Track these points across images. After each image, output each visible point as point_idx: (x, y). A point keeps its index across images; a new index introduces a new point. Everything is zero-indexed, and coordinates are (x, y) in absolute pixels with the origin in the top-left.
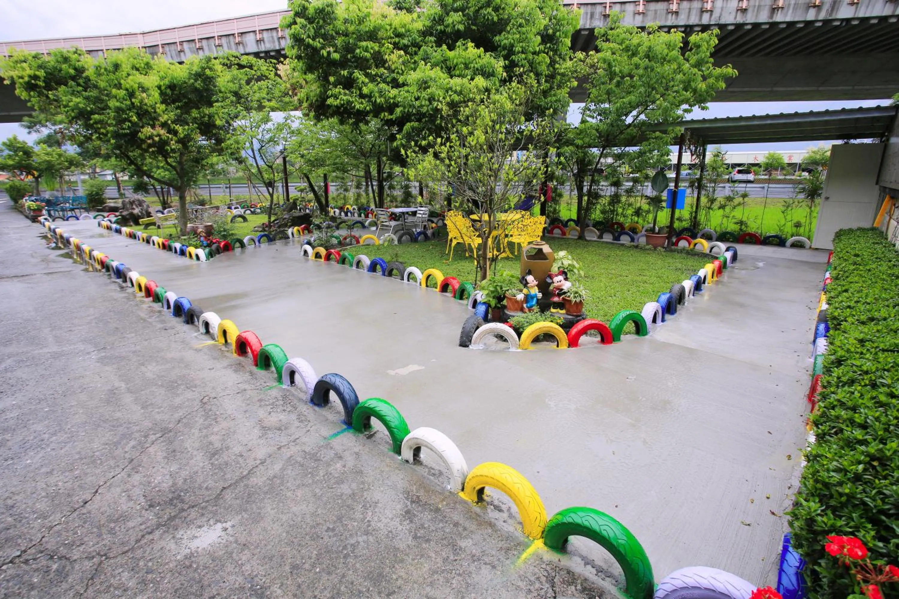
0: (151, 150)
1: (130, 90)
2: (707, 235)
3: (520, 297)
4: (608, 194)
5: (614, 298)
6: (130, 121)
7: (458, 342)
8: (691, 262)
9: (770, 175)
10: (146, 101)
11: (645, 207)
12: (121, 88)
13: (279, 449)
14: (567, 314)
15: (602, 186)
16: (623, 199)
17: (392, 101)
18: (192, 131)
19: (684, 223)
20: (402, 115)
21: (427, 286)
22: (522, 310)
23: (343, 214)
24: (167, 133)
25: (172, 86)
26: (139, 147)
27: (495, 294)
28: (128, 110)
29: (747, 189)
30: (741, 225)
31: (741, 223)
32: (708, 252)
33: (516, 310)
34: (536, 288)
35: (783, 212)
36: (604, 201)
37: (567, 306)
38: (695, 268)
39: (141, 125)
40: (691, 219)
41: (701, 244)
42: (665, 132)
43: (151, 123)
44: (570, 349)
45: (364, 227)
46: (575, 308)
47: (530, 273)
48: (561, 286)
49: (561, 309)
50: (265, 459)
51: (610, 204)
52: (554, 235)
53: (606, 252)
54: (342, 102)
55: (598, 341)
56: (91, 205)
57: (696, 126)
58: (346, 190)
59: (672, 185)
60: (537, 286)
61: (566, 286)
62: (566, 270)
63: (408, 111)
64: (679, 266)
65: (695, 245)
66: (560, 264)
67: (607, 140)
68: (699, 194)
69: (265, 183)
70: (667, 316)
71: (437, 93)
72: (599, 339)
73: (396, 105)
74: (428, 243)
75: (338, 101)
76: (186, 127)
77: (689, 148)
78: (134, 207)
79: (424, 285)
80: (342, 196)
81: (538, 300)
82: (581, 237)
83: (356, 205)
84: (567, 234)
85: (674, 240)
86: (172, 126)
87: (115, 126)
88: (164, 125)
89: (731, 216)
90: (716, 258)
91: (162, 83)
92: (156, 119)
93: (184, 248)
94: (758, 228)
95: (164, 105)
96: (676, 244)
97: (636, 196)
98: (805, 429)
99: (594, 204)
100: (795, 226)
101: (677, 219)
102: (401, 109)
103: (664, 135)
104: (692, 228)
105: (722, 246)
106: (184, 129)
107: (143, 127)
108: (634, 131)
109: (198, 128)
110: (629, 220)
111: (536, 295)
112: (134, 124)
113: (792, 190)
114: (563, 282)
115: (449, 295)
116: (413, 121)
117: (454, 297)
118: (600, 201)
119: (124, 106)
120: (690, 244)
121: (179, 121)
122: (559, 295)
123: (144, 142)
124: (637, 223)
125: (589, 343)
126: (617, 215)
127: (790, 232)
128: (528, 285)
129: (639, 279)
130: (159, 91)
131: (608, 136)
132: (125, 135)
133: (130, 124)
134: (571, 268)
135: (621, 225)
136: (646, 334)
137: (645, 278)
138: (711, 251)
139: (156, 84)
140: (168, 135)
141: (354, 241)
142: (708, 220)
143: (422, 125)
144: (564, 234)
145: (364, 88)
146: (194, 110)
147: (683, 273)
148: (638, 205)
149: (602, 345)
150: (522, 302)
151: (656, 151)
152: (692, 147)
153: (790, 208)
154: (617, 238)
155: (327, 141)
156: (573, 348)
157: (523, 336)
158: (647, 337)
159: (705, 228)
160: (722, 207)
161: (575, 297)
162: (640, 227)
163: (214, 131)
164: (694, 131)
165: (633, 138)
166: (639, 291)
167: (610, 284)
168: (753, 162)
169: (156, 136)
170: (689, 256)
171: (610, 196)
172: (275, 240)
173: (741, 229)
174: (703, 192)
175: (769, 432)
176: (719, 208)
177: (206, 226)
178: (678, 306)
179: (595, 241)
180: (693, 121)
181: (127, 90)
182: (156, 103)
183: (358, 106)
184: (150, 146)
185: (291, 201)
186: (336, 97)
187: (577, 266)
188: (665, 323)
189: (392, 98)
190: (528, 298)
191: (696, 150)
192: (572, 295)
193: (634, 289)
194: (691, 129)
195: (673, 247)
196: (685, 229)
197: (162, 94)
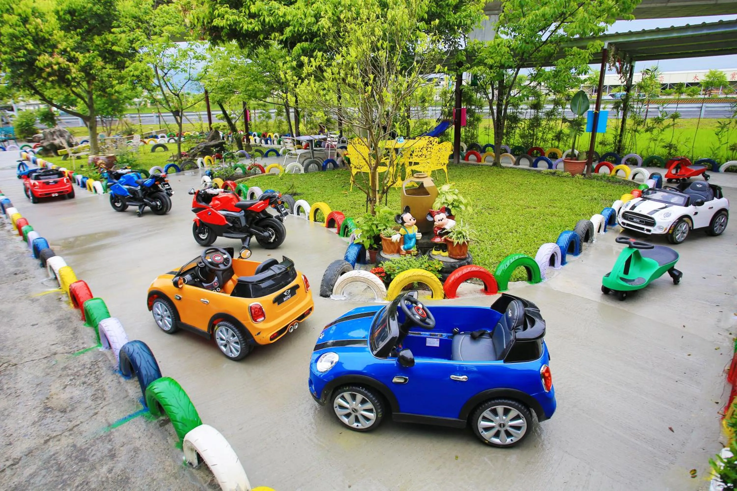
0: (50, 79)
1: (24, 15)
2: (633, 160)
3: (396, 238)
4: (528, 117)
5: (515, 234)
6: (26, 49)
7: (319, 292)
8: (610, 190)
9: (710, 94)
10: (42, 26)
11: (566, 131)
12: (14, 13)
13: (46, 442)
14: (449, 257)
15: (522, 109)
16: (544, 123)
17: (281, 20)
18: (93, 58)
19: (608, 147)
20: (293, 35)
21: (315, 220)
22: (399, 251)
23: (263, 141)
24: (68, 61)
25: (72, 12)
26: (39, 77)
27: (371, 233)
28: (22, 36)
29: (678, 110)
30: (670, 148)
31: (670, 146)
32: (630, 178)
33: (392, 252)
34: (415, 227)
35: (717, 134)
36: (522, 125)
37: (449, 248)
38: (613, 197)
39: (38, 52)
40: (615, 143)
41: (624, 170)
42: (584, 48)
43: (50, 50)
44: (446, 300)
45: (278, 155)
46: (458, 251)
47: (407, 210)
48: (442, 226)
49: (443, 251)
50: (20, 459)
51: (529, 128)
52: (470, 162)
53: (519, 179)
54: (229, 23)
55: (482, 290)
56: (22, 136)
57: (621, 40)
58: (269, 117)
59: (592, 108)
60: (416, 224)
61: (449, 224)
62: (450, 207)
63: (298, 30)
64: (596, 195)
65: (617, 171)
66: (443, 200)
67: (521, 59)
68: (624, 115)
69: (172, 111)
70: (569, 257)
71: (324, 8)
72: (483, 287)
73: (287, 24)
74: (336, 171)
75: (225, 21)
76: (87, 55)
77: (614, 65)
78: (55, 137)
79: (312, 218)
80: (265, 123)
81: (417, 240)
82: (496, 164)
83: (278, 132)
84: (483, 160)
85: (595, 165)
86: (72, 53)
87: (10, 54)
88: (64, 52)
89: (659, 139)
90: (638, 185)
91: (59, 8)
92: (54, 46)
93: (84, 180)
94: (688, 152)
95: (63, 32)
96: (597, 170)
97: (557, 119)
98: (721, 424)
99: (513, 128)
100: (731, 149)
101: (601, 143)
102: (291, 28)
103: (582, 51)
104: (616, 152)
105: (646, 172)
106: (85, 57)
107: (39, 55)
108: (550, 48)
109: (99, 55)
110: (550, 145)
111: (414, 235)
112: (30, 52)
113: (730, 109)
114: (446, 220)
115: (335, 230)
116: (303, 41)
117: (339, 233)
118: (519, 125)
119: (17, 33)
120: (611, 170)
121: (78, 48)
122: (441, 235)
123: (42, 70)
124: (558, 147)
125: (471, 293)
126: (537, 139)
127: (725, 156)
128: (405, 224)
129: (547, 211)
130: (57, 17)
131: (523, 54)
132: (22, 63)
133: (25, 52)
134: (456, 204)
135: (540, 150)
136: (539, 281)
137: (554, 210)
138: (633, 178)
139: (53, 9)
140: (68, 63)
141: (258, 170)
142: (634, 144)
143: (313, 45)
144: (479, 160)
145: (252, 6)
146: (96, 37)
147: (598, 204)
148: (559, 129)
149: (485, 296)
150: (399, 244)
151: (573, 69)
152: (617, 64)
153: (725, 130)
154: (535, 165)
155: (235, 67)
156: (450, 300)
157: (392, 285)
158: (540, 284)
159: (630, 152)
160: (649, 130)
161: (458, 238)
162: (561, 152)
163: (118, 59)
164: (619, 47)
165: (551, 55)
166: (544, 226)
167: (514, 217)
168: (693, 82)
169: (55, 65)
170: (609, 184)
171: (530, 119)
172: (183, 170)
173: (670, 154)
174: (629, 114)
175: (671, 429)
176: (647, 131)
177: (108, 158)
178: (584, 244)
179: (511, 168)
180: (618, 35)
181: (20, 15)
182: (53, 30)
183: (245, 27)
184: (50, 75)
185: (213, 129)
186: (222, 16)
187: (464, 201)
188: (566, 266)
189: (282, 17)
190: (404, 239)
191: (621, 68)
192: (454, 236)
193: (539, 223)
194: (615, 44)
195: (593, 174)
196: (608, 154)
197: (60, 18)
